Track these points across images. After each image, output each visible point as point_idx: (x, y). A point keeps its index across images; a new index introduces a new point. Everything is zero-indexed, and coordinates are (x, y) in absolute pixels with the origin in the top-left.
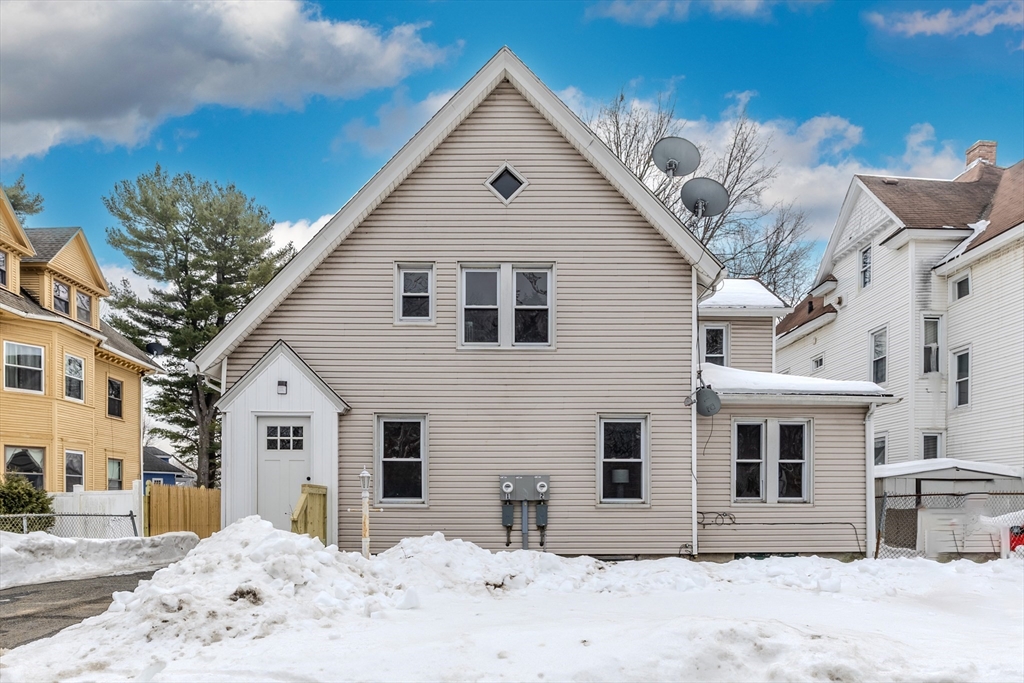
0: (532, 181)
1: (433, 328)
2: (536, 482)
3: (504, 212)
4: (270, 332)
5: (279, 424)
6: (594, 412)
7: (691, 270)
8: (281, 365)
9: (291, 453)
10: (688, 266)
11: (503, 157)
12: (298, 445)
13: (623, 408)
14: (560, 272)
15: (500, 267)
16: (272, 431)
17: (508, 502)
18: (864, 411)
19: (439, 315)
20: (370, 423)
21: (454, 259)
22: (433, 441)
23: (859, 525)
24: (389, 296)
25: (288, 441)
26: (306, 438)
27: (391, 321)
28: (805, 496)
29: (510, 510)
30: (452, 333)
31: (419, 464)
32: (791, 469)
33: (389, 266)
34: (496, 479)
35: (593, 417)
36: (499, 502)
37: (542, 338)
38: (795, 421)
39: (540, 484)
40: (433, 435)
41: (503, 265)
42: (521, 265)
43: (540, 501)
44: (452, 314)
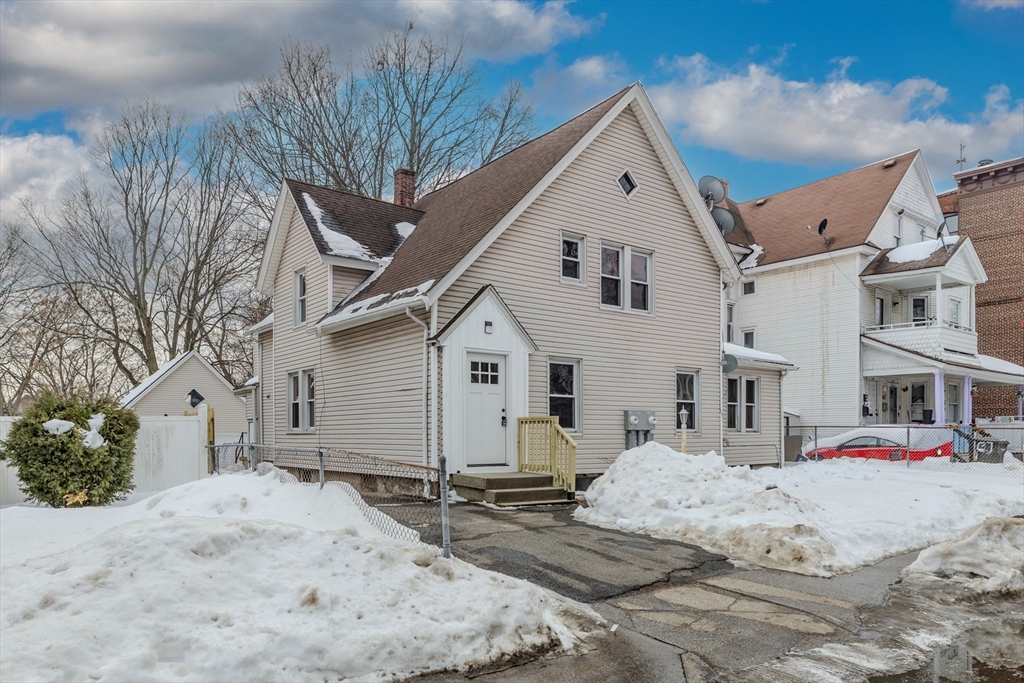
0: (643, 187)
1: (585, 289)
2: (648, 416)
3: (625, 205)
5: (480, 360)
6: (674, 365)
7: (720, 271)
8: (486, 307)
9: (489, 386)
10: (718, 269)
11: (626, 163)
12: (495, 380)
13: (688, 363)
14: (657, 259)
15: (623, 248)
16: (474, 366)
17: (629, 432)
18: (780, 374)
19: (589, 279)
20: (545, 364)
21: (598, 236)
22: (585, 382)
23: (778, 446)
24: (557, 258)
25: (487, 376)
26: (500, 374)
27: (558, 279)
28: (755, 428)
29: (633, 437)
30: (597, 295)
31: (572, 400)
32: (749, 410)
33: (557, 232)
34: (622, 413)
35: (673, 370)
36: (624, 432)
37: (645, 307)
38: (753, 378)
39: (651, 418)
40: (585, 377)
41: (626, 247)
42: (635, 249)
43: (648, 431)
44: (597, 280)
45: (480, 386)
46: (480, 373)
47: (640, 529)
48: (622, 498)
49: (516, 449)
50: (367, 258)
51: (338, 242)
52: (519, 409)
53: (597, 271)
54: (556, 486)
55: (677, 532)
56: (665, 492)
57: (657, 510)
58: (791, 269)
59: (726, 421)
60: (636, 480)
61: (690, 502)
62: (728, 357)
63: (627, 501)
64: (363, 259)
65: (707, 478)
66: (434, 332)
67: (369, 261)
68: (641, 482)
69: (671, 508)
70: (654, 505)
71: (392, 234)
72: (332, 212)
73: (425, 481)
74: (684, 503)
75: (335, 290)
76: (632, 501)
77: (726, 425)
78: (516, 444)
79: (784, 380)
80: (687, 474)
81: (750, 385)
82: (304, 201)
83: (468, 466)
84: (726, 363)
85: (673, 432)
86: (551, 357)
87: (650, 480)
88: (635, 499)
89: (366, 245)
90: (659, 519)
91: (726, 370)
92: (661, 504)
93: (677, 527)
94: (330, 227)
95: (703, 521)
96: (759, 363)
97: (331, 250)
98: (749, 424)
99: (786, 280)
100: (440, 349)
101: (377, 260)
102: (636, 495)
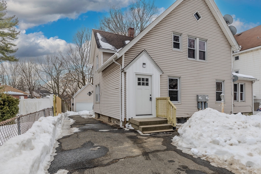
0: (203, 17)
1: (182, 52)
2: (206, 97)
3: (197, 24)
4: (138, 46)
5: (141, 77)
6: (215, 79)
7: (231, 47)
8: (143, 58)
9: (145, 87)
10: (231, 46)
11: (197, 9)
12: (147, 84)
13: (220, 78)
14: (208, 42)
15: (196, 38)
16: (139, 79)
17: (198, 102)
18: (252, 82)
19: (183, 49)
20: (167, 79)
21: (187, 34)
22: (182, 85)
23: (252, 106)
24: (171, 41)
25: (144, 83)
26: (149, 82)
27: (171, 49)
28: (243, 100)
29: (200, 104)
30: (186, 55)
31: (177, 91)
32: (241, 94)
33: (171, 32)
34: (196, 96)
35: (215, 81)
36: (197, 102)
37: (204, 59)
38: (243, 84)
39: (207, 97)
40: (182, 83)
41: (197, 38)
42: (200, 39)
43: (206, 102)
44: (186, 49)
45: (141, 87)
46: (141, 82)
47: (204, 156)
48: (194, 136)
49: (155, 109)
50: (113, 49)
51: (104, 45)
52: (157, 94)
53: (186, 46)
54: (169, 124)
55: (226, 161)
56: (217, 135)
57: (213, 145)
58: (252, 51)
59: (234, 98)
60: (201, 127)
61: (231, 142)
62: (234, 76)
63: (197, 138)
64: (112, 50)
65: (240, 127)
66: (123, 67)
67: (114, 50)
68: (204, 128)
69: (221, 145)
70: (211, 142)
71: (123, 43)
72: (105, 38)
73: (121, 121)
74: (228, 142)
75: (104, 60)
76: (199, 138)
77: (234, 99)
78: (155, 107)
79: (254, 84)
80: (228, 125)
81: (242, 86)
82: (97, 35)
83: (137, 115)
84: (234, 78)
85: (215, 102)
86: (169, 76)
87: (208, 128)
88: (201, 138)
89: (114, 46)
90: (214, 151)
91: (234, 80)
92: (216, 142)
93: (226, 158)
94: (104, 41)
95: (243, 157)
96: (245, 79)
97: (102, 47)
98: (241, 99)
99: (250, 55)
100: (125, 73)
101: (116, 50)
102: (201, 135)
